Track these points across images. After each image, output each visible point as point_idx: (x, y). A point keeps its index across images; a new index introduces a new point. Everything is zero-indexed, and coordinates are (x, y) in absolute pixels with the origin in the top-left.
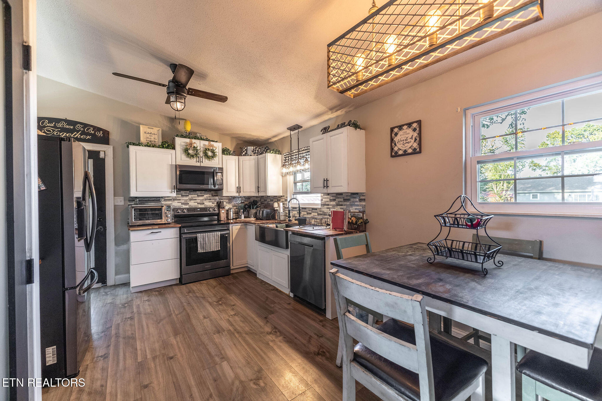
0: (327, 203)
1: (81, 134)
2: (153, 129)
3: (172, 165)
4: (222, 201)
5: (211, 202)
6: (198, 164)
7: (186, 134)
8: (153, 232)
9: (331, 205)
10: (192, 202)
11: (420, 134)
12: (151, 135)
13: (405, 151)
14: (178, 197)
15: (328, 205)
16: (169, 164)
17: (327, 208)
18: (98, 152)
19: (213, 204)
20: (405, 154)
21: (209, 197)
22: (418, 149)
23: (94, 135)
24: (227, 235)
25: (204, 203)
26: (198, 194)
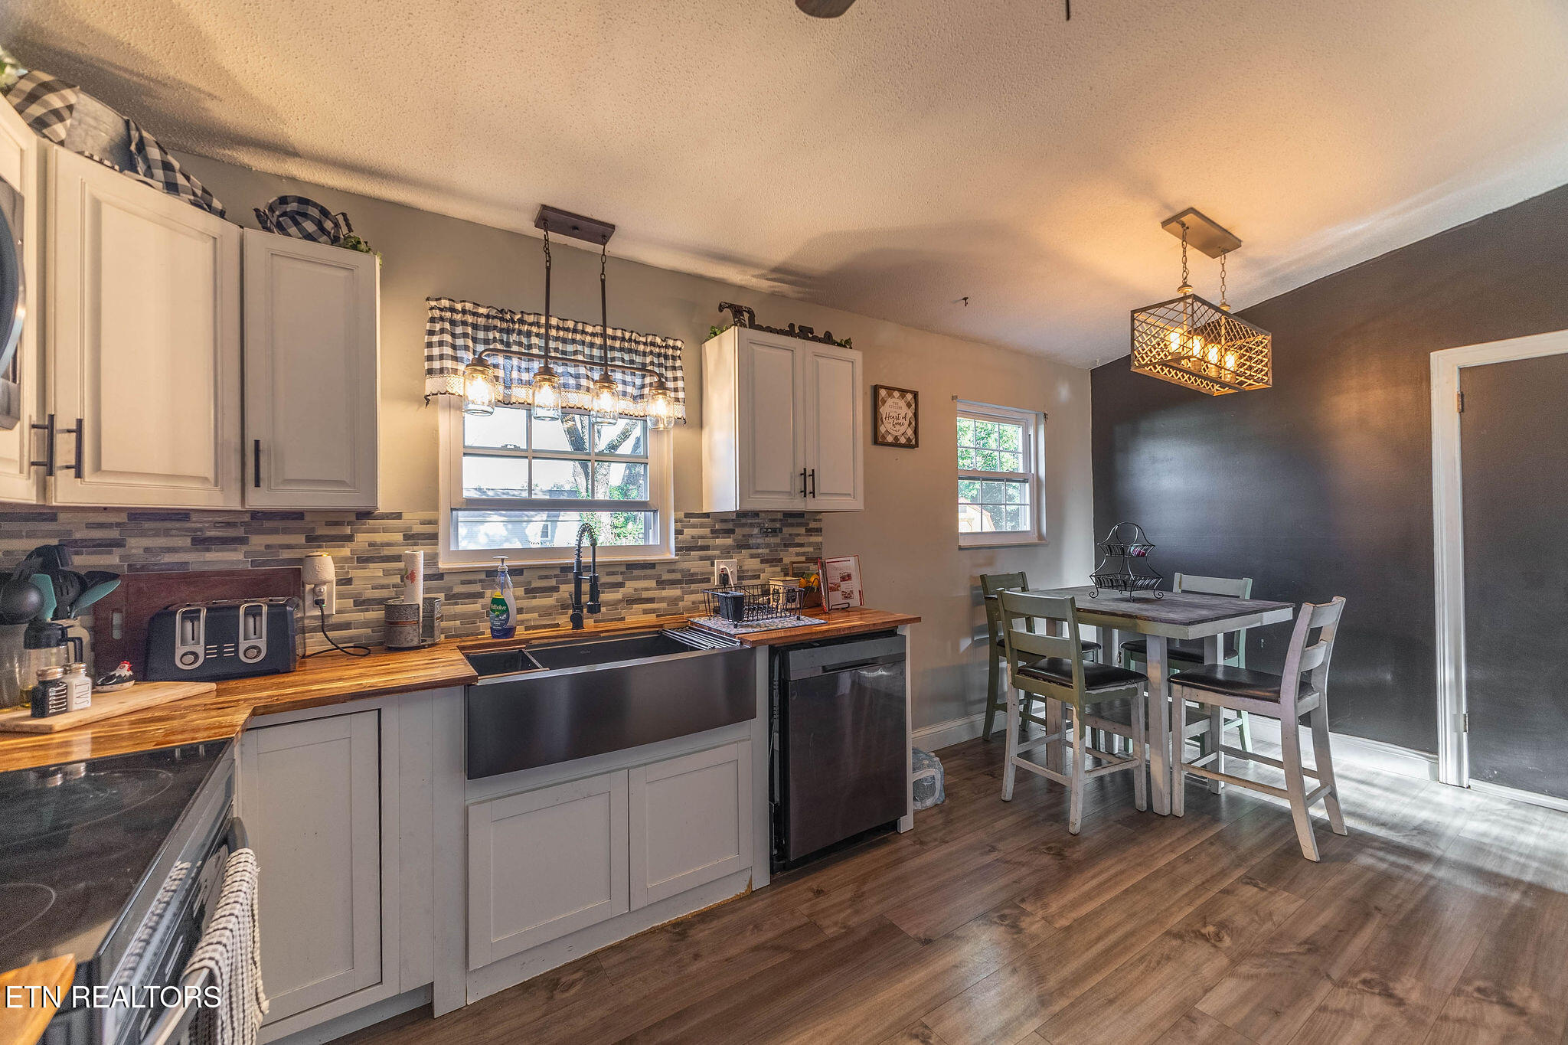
0: (700, 543)
9: (715, 548)
11: (916, 415)
13: (896, 438)
15: (706, 548)
17: (702, 559)
20: (896, 444)
22: (914, 441)
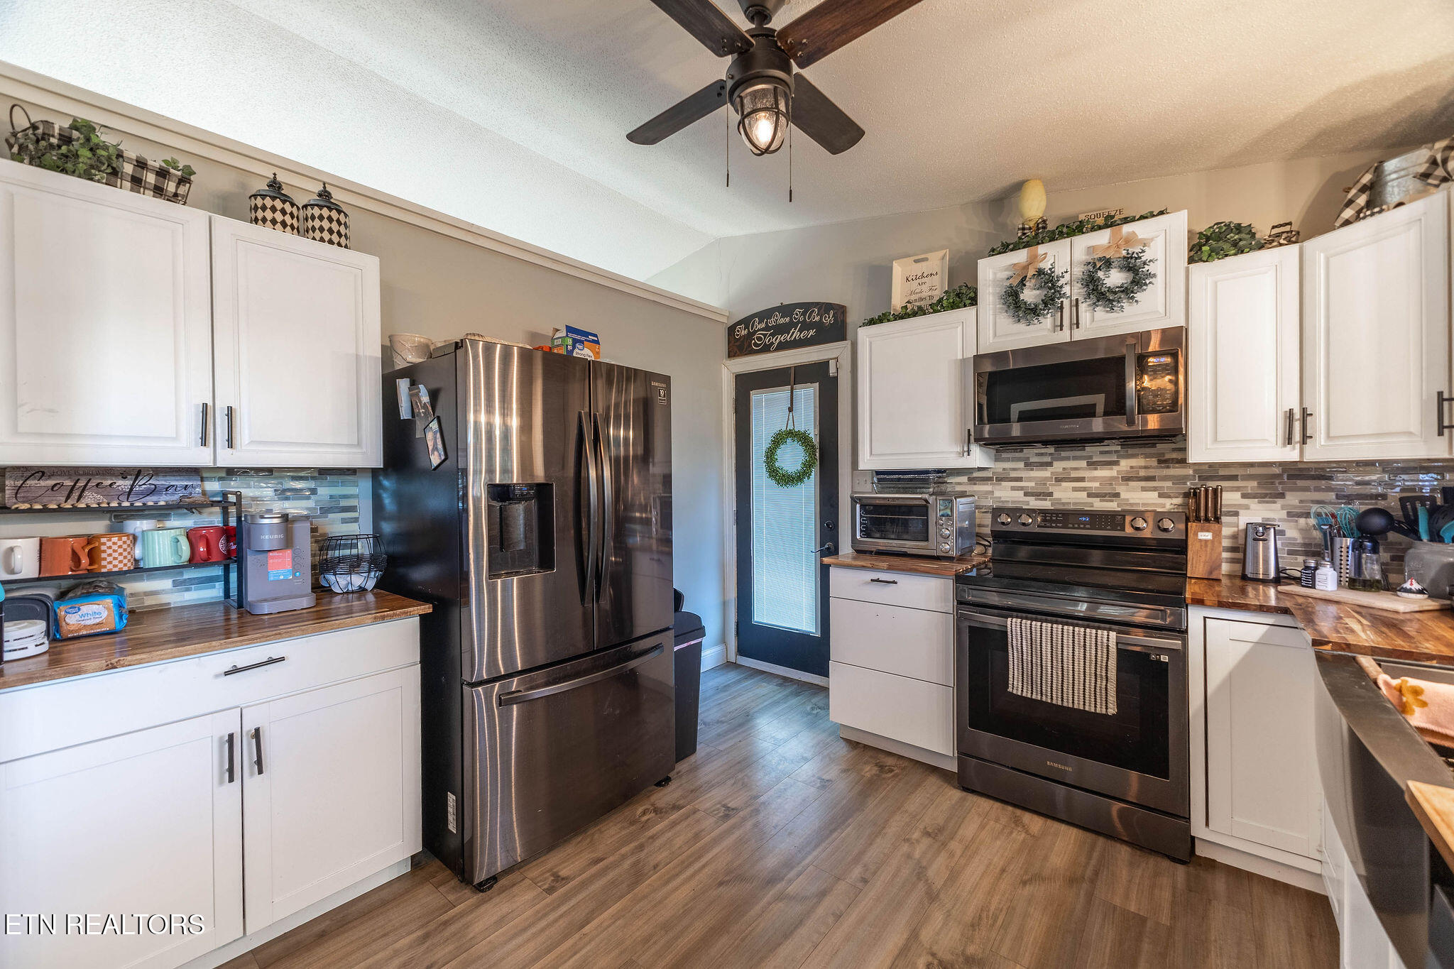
1: (801, 331)
2: (926, 259)
3: (964, 361)
4: (1212, 484)
5: (1155, 489)
6: (1064, 337)
7: (1024, 234)
8: (878, 580)
10: (1065, 490)
12: (924, 280)
14: (1014, 469)
16: (957, 360)
18: (825, 364)
19: (1162, 501)
21: (1146, 467)
23: (819, 326)
24: (1164, 658)
25: (1117, 495)
26: (1091, 457)
